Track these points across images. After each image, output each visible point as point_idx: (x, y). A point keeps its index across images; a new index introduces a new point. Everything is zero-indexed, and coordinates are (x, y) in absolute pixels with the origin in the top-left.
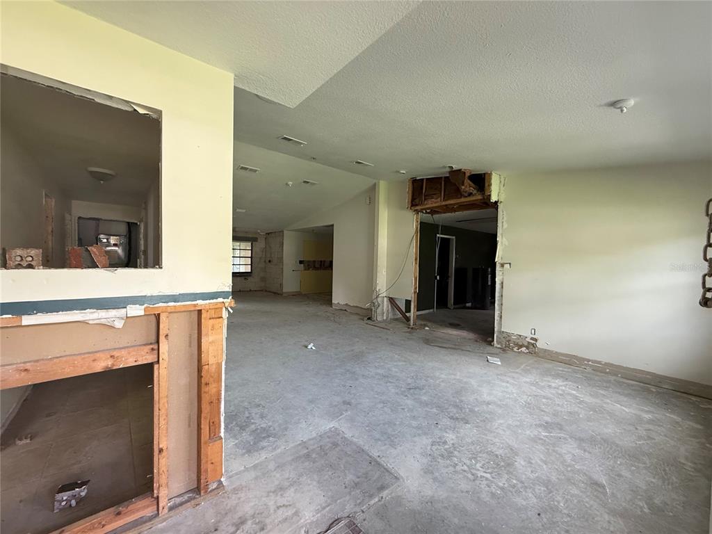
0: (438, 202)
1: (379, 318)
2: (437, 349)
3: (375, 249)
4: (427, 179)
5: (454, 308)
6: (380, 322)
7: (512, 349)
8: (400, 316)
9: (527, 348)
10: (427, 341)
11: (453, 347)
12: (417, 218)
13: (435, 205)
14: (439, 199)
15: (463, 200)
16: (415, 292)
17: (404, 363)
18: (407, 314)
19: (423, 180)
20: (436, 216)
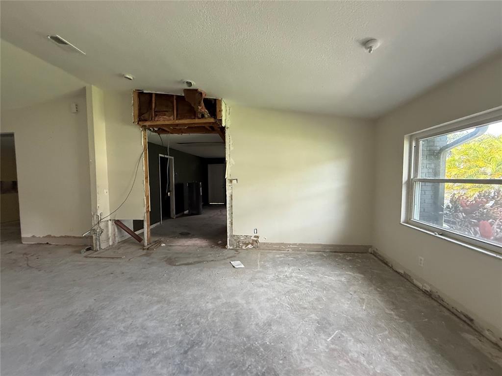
0: (170, 120)
1: (103, 246)
2: (185, 268)
3: (91, 167)
4: (156, 94)
5: (176, 217)
6: (106, 250)
7: (241, 248)
8: (127, 236)
9: (252, 244)
10: (171, 261)
11: (196, 260)
12: (145, 135)
13: (167, 123)
14: (172, 117)
15: (197, 121)
16: (147, 212)
17: (159, 306)
18: (135, 233)
19: (151, 94)
20: (164, 136)
